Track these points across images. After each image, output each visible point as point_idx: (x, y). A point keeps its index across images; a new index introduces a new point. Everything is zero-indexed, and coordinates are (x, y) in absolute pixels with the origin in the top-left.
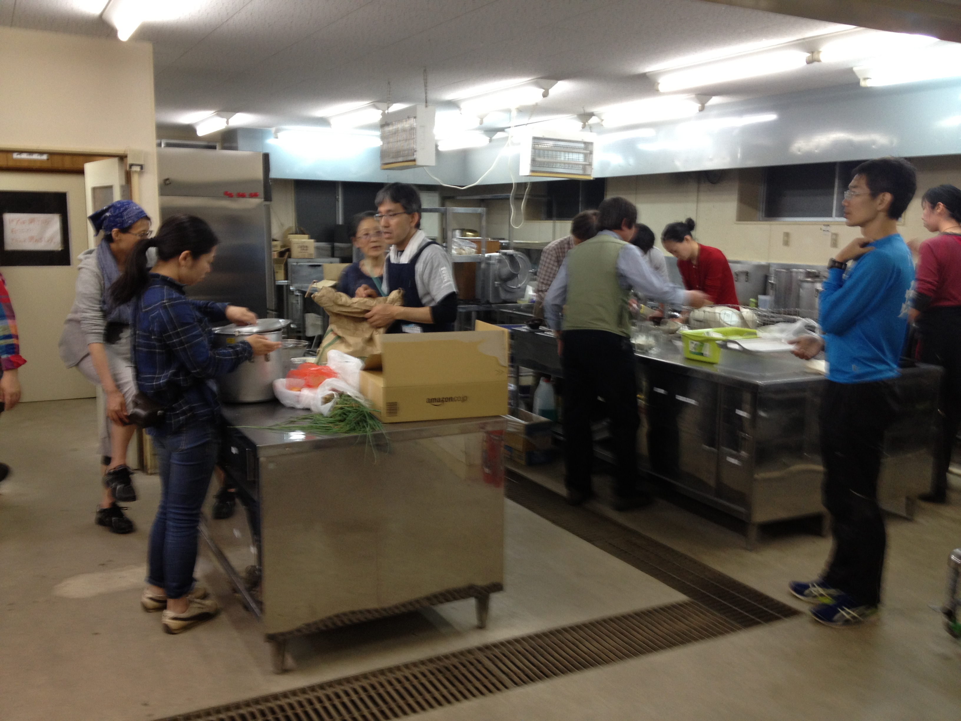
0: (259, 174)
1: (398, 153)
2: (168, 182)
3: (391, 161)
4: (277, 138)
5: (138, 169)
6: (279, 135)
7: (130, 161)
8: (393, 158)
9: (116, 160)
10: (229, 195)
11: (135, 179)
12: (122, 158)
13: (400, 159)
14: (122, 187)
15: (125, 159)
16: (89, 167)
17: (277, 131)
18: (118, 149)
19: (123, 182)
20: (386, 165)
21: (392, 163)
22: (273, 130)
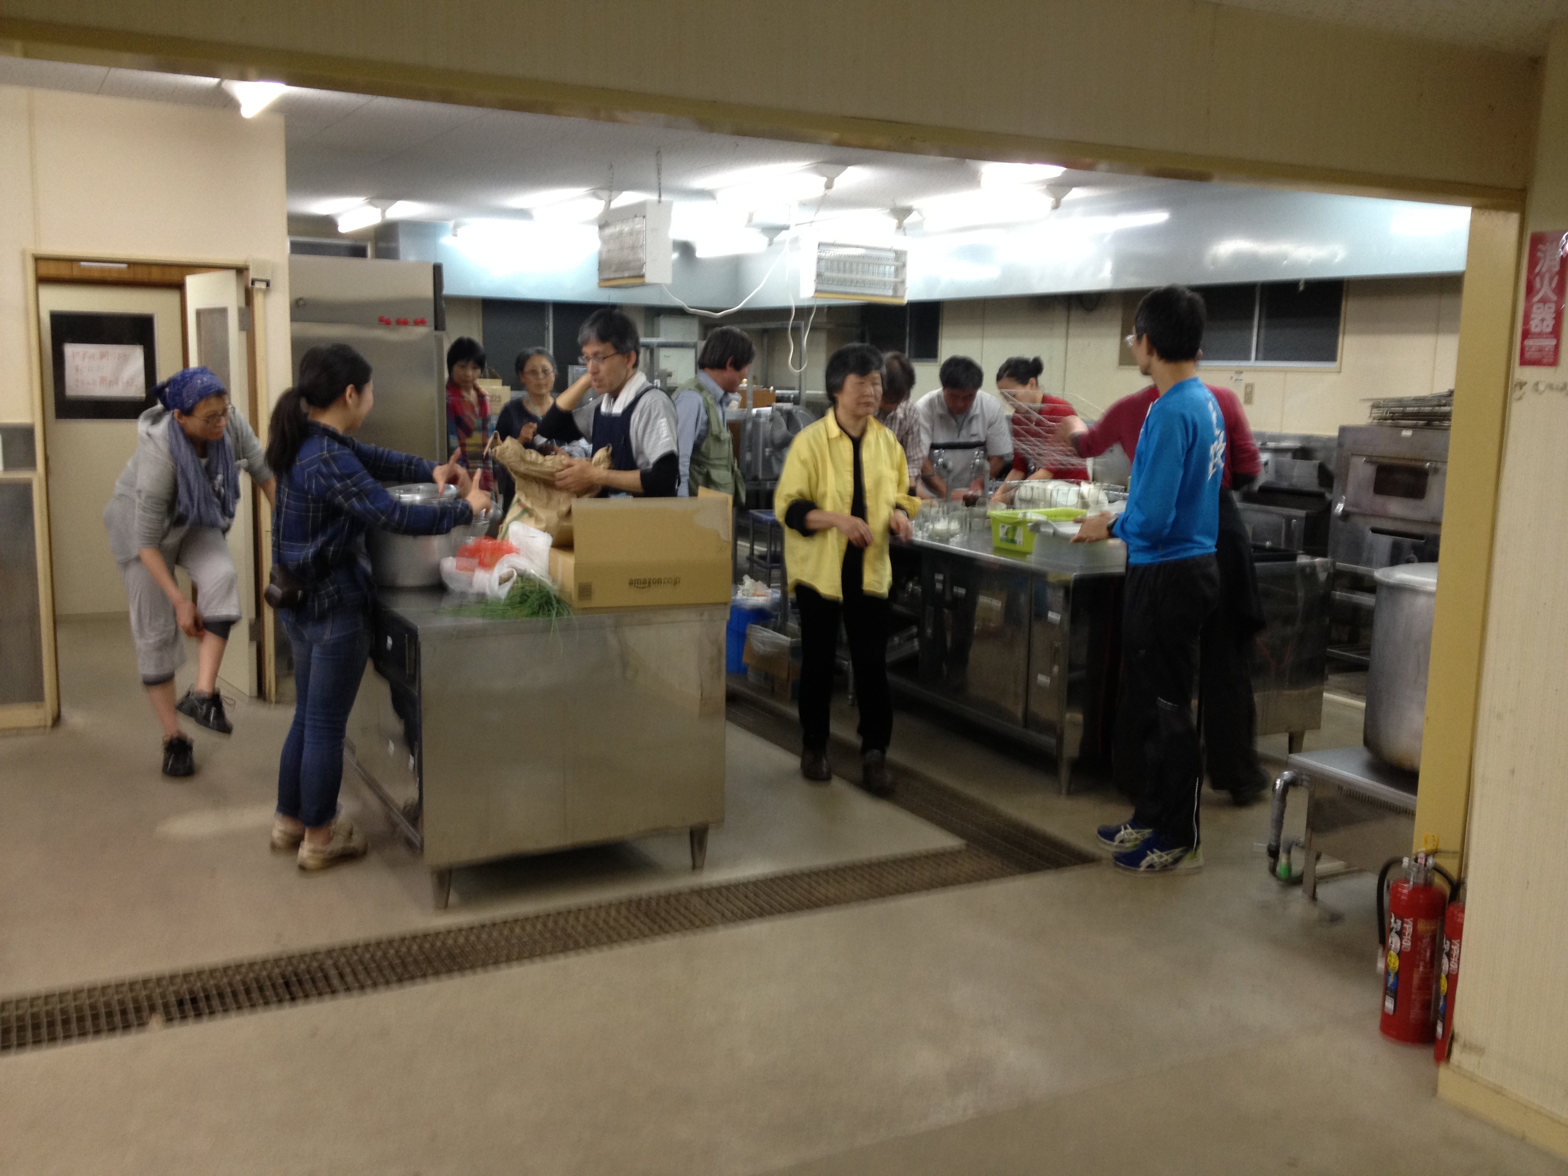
0: (429, 292)
1: (622, 266)
2: (301, 303)
3: (612, 276)
4: (455, 235)
5: (263, 286)
6: (460, 231)
7: (252, 274)
8: (616, 271)
9: (232, 274)
10: (385, 322)
11: (258, 300)
12: (241, 271)
13: (626, 274)
14: (240, 310)
15: (245, 273)
16: (192, 282)
17: (456, 226)
18: (237, 258)
19: (243, 304)
20: (605, 282)
21: (614, 279)
22: (451, 224)
